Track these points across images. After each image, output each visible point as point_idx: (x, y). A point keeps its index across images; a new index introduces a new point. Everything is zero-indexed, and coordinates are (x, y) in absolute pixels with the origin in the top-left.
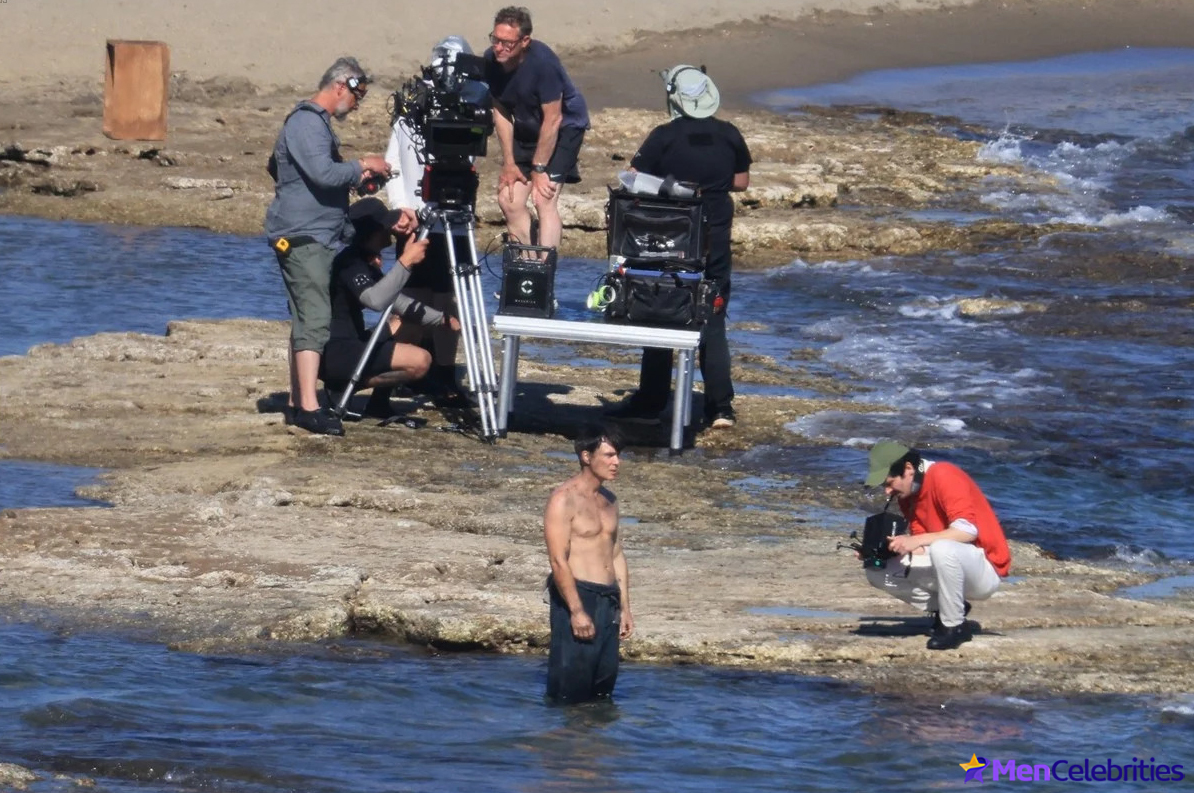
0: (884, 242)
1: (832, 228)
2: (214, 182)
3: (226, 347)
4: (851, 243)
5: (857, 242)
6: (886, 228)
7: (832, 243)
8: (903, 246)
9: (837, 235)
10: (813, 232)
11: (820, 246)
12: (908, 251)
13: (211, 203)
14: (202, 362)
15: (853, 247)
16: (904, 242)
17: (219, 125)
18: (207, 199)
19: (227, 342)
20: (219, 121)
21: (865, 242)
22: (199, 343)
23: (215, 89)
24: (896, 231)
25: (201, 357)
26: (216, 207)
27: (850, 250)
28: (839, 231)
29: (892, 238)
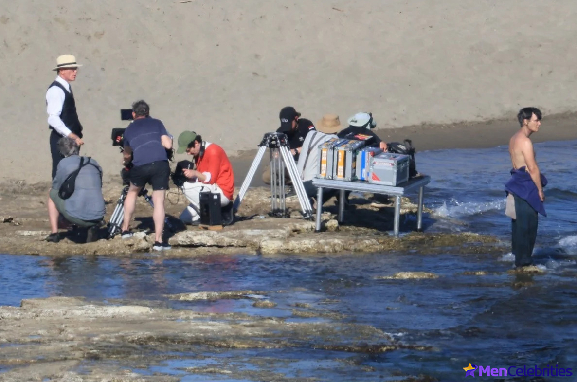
0: (361, 247)
1: (336, 241)
2: (40, 232)
3: (49, 311)
4: (345, 247)
5: (348, 247)
6: (362, 240)
7: (337, 248)
8: (370, 248)
9: (339, 244)
10: (327, 244)
11: (331, 250)
12: (373, 250)
13: (39, 243)
14: (38, 319)
15: (347, 250)
16: (371, 247)
17: (42, 205)
18: (37, 240)
19: (49, 308)
20: (41, 203)
21: (352, 247)
22: (36, 309)
23: (39, 188)
24: (367, 242)
25: (38, 316)
26: (42, 244)
27: (345, 251)
28: (339, 242)
29: (365, 245)
